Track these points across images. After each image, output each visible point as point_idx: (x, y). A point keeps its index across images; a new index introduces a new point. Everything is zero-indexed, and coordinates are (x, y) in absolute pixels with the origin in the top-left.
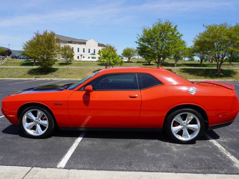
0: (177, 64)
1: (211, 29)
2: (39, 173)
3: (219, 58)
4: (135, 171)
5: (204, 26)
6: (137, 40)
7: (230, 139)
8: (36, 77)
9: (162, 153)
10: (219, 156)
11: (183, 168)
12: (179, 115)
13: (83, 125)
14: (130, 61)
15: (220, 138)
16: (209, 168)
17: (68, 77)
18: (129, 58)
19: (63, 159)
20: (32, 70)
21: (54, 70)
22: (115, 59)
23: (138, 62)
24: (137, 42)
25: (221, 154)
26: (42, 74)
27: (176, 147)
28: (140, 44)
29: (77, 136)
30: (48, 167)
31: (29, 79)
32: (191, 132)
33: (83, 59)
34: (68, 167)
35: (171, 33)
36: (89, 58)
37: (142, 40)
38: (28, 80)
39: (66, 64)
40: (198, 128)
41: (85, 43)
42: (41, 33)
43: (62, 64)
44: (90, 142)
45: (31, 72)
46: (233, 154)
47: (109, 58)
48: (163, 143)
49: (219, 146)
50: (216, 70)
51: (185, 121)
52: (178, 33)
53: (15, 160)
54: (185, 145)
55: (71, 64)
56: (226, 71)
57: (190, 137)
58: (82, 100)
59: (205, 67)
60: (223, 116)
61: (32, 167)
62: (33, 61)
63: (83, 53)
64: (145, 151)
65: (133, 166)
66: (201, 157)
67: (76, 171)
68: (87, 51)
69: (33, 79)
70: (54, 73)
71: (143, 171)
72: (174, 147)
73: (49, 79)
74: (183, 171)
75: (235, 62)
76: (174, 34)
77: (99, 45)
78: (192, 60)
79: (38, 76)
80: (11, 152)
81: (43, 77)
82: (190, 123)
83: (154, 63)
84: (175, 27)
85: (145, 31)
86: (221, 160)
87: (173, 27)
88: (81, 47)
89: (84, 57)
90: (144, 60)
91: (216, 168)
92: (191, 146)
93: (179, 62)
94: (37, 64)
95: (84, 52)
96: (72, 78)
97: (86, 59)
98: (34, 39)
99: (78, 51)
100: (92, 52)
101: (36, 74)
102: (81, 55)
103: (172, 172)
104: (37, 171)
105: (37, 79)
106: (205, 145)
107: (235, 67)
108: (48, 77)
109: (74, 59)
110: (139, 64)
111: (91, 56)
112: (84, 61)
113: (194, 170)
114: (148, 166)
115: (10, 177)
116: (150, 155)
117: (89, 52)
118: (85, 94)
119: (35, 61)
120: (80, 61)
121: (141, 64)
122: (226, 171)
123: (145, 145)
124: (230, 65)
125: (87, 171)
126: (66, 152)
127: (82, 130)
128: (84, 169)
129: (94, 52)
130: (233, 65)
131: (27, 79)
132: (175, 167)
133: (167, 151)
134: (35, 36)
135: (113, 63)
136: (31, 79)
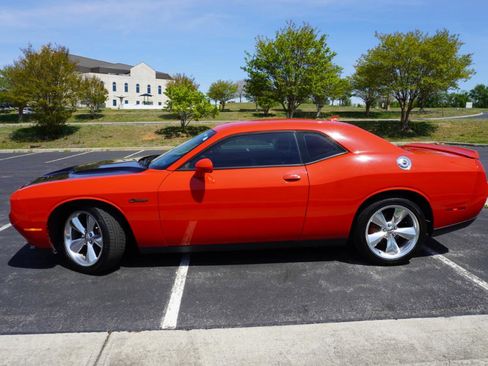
0: (321, 113)
1: (390, 43)
2: (128, 343)
3: (404, 99)
4: (318, 322)
5: (376, 35)
6: (244, 65)
7: (467, 251)
8: (32, 147)
9: (357, 286)
10: (459, 282)
11: (405, 309)
12: (379, 211)
13: (186, 241)
14: (226, 108)
15: (450, 251)
16: (451, 306)
17: (103, 145)
18: (222, 103)
19: (168, 311)
20: (19, 130)
21: (71, 131)
22: (202, 104)
23: (242, 111)
24: (245, 69)
25: (462, 279)
26: (43, 140)
27: (378, 273)
28: (252, 73)
29: (178, 264)
30: (144, 330)
31: (17, 150)
32: (401, 241)
33: (126, 107)
34: (183, 324)
35: (313, 50)
36: (138, 103)
37: (256, 64)
38: (14, 154)
39: (91, 117)
40: (414, 233)
41: (127, 72)
42: (38, 50)
43: (82, 118)
44: (209, 275)
45: (20, 137)
46: (482, 277)
47: (190, 102)
48: (350, 266)
49: (452, 264)
50: (400, 124)
51: (390, 223)
52: (327, 51)
53: (66, 320)
54: (392, 268)
55: (102, 116)
56: (417, 124)
57: (399, 253)
58: (189, 189)
59: (376, 118)
60: (459, 209)
61: (110, 332)
62: (17, 112)
63: (124, 94)
64: (323, 283)
65: (312, 313)
66: (428, 286)
67: (203, 332)
68: (132, 88)
69: (26, 151)
70: (71, 137)
71: (333, 321)
72: (374, 273)
73: (61, 150)
74: (407, 314)
75: (428, 107)
76: (318, 52)
77: (159, 76)
78: (347, 104)
79: (35, 144)
80: (50, 305)
81: (47, 147)
82: (400, 226)
83: (274, 112)
84: (322, 39)
85: (261, 45)
86: (467, 290)
87: (318, 39)
88: (120, 80)
89: (126, 102)
90: (253, 106)
91: (462, 306)
92: (403, 268)
93: (325, 110)
94: (26, 118)
95: (126, 90)
96: (112, 146)
97: (131, 106)
98: (24, 62)
99: (114, 89)
100: (144, 90)
101: (31, 141)
102: (121, 98)
103: (386, 317)
104: (124, 339)
105: (34, 150)
106: (427, 266)
107: (431, 117)
108: (58, 146)
109: (107, 106)
110: (245, 114)
111: (141, 99)
112: (130, 111)
113: (426, 312)
114: (339, 311)
115: (71, 354)
116: (336, 290)
117: (138, 91)
118: (194, 176)
119: (21, 111)
120: (119, 110)
121: (250, 114)
122: (481, 308)
123: (319, 271)
124: (421, 113)
125: (226, 329)
126: (168, 298)
127: (185, 250)
128: (219, 327)
129: (149, 90)
130: (425, 112)
131: (11, 151)
132: (391, 307)
133: (365, 281)
134: (24, 57)
135: (197, 113)
136: (21, 150)
